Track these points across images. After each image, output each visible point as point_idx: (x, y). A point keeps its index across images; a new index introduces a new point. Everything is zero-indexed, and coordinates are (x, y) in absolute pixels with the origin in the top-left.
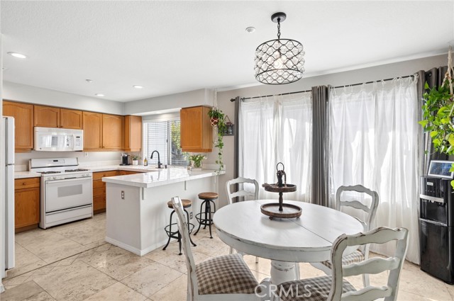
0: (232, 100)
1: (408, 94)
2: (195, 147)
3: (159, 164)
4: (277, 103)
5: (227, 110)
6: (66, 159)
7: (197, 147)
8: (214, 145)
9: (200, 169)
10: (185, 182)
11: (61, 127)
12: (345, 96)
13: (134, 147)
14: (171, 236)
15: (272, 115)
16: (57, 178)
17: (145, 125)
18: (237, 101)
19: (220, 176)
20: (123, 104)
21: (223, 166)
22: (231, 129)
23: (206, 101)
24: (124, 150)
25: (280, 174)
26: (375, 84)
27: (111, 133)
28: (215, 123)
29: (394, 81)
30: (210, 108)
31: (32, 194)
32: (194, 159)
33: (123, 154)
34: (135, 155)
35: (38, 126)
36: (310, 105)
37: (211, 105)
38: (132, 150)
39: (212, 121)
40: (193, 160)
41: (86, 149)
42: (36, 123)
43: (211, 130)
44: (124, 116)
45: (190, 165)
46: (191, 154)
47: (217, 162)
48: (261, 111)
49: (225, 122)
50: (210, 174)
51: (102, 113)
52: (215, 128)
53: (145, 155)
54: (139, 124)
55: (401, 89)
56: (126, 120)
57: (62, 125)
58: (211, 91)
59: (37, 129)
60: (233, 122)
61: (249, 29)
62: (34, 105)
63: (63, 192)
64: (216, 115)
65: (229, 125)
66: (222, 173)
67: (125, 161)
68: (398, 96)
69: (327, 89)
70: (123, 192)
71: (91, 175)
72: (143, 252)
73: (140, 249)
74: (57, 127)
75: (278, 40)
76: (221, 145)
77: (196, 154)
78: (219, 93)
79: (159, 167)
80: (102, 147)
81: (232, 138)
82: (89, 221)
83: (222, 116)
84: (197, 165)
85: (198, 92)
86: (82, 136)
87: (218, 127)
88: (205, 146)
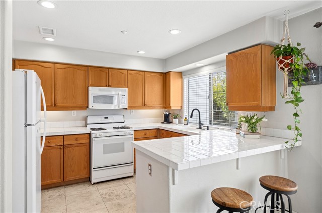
2: (248, 104)
3: (200, 125)
6: (114, 117)
7: (253, 104)
9: (258, 136)
10: (238, 159)
11: (109, 86)
13: (174, 105)
16: (102, 135)
17: (185, 80)
20: (164, 61)
21: (301, 135)
22: (315, 74)
23: (274, 38)
24: (165, 108)
27: (154, 91)
28: (287, 65)
30: (270, 45)
31: (84, 150)
32: (248, 121)
33: (164, 112)
34: (176, 113)
35: (92, 85)
38: (172, 108)
39: (281, 62)
40: (246, 122)
41: (131, 107)
42: (90, 83)
43: (273, 78)
44: (165, 73)
45: (240, 128)
46: (241, 113)
47: (289, 128)
50: (278, 147)
51: (145, 71)
52: (283, 76)
53: (186, 114)
54: (180, 80)
56: (167, 76)
57: (110, 84)
59: (90, 88)
62: (88, 66)
63: (107, 149)
64: (287, 53)
67: (167, 119)
70: (150, 165)
71: (132, 133)
74: (106, 86)
76: (298, 101)
77: (249, 114)
79: (200, 128)
80: (144, 105)
83: (299, 52)
84: (253, 129)
85: (258, 23)
86: (126, 94)
87: (291, 72)
88: (266, 103)
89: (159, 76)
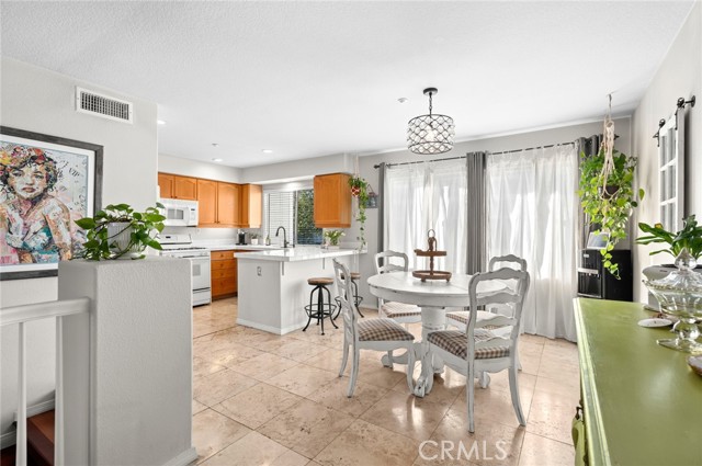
0: (376, 167)
1: (568, 162)
2: (331, 222)
3: (286, 243)
4: (429, 171)
5: (369, 178)
6: (179, 236)
7: (334, 221)
8: (353, 219)
9: (338, 247)
11: (176, 198)
12: (503, 163)
13: (254, 222)
14: (311, 316)
15: (422, 184)
18: (381, 168)
19: (361, 255)
20: (241, 170)
21: (365, 244)
22: (375, 200)
23: (344, 167)
24: (240, 226)
25: (431, 241)
26: (535, 151)
27: (228, 203)
28: (357, 193)
29: (555, 147)
30: (348, 175)
32: (331, 235)
33: (240, 231)
34: (255, 233)
36: (466, 173)
37: (351, 172)
38: (251, 227)
39: (353, 191)
41: (201, 224)
43: (349, 202)
44: (242, 185)
45: (325, 243)
47: (358, 238)
48: (410, 180)
49: (367, 193)
50: (350, 252)
52: (355, 200)
54: (259, 195)
55: (562, 157)
56: (244, 189)
57: (177, 195)
58: (351, 156)
60: (377, 192)
61: (401, 100)
64: (358, 184)
65: (372, 195)
66: (364, 251)
67: (242, 240)
68: (559, 163)
69: (484, 155)
70: (259, 268)
71: (209, 254)
72: (283, 331)
73: (280, 327)
75: (430, 116)
76: (363, 219)
77: (332, 230)
78: (361, 158)
79: (286, 246)
80: (217, 223)
81: (375, 211)
82: (207, 307)
83: (364, 185)
84: (334, 242)
85: (336, 156)
86: (197, 208)
87: (359, 198)
88: (344, 221)
89: (233, 187)
